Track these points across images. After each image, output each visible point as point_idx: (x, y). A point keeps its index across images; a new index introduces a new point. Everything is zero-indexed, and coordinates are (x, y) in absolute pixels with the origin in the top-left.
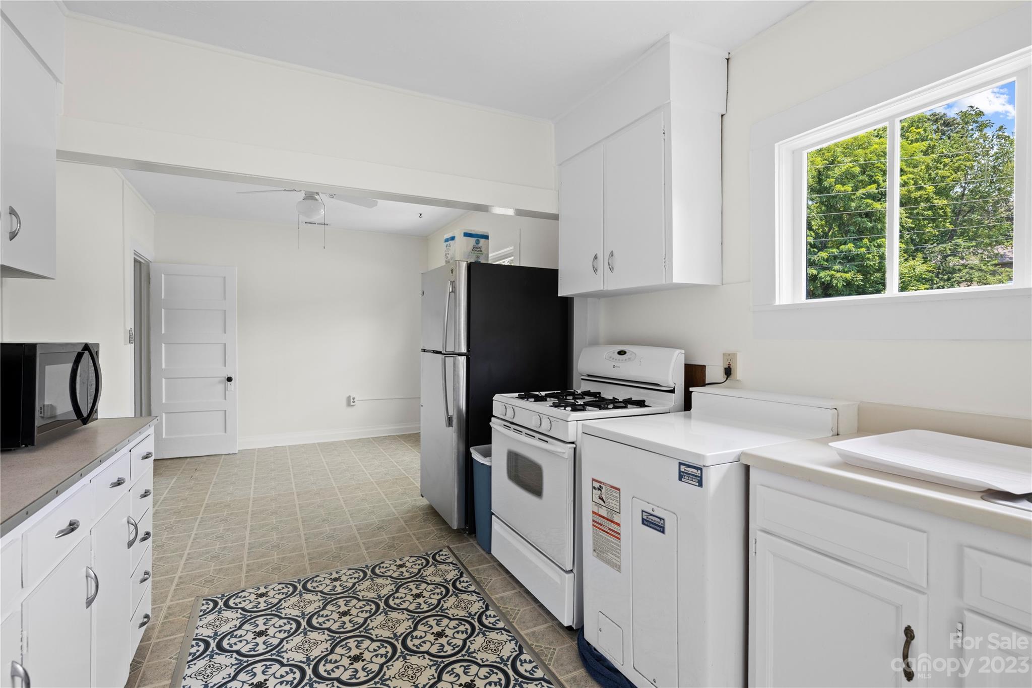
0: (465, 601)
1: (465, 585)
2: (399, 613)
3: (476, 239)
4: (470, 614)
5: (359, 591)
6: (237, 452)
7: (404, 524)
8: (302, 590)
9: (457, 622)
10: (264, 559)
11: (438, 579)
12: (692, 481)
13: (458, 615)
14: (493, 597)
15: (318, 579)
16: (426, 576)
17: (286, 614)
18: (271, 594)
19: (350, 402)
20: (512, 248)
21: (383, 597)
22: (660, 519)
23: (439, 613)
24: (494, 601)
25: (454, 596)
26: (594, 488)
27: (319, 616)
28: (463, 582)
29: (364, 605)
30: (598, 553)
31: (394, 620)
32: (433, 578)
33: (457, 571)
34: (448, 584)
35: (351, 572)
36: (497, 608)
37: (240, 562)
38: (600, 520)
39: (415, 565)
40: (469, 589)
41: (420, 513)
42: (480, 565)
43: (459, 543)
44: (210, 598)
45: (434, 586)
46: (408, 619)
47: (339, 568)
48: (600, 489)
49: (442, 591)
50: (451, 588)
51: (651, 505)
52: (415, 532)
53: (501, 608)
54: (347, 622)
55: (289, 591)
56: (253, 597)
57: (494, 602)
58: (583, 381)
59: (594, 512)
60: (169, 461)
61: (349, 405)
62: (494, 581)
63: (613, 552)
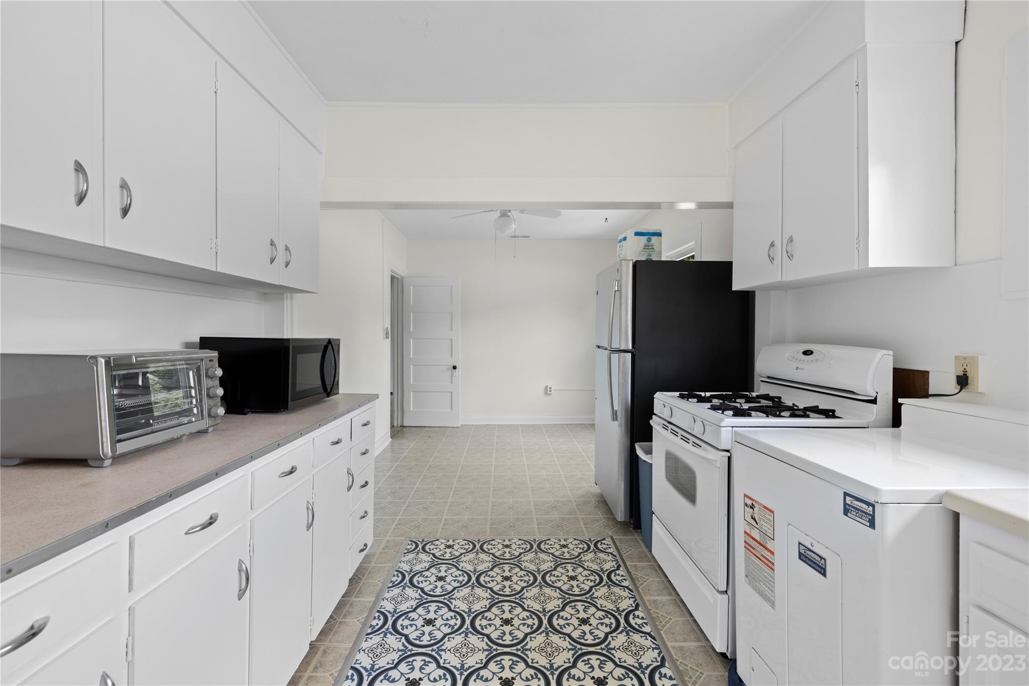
0: (616, 595)
1: (619, 578)
2: (552, 590)
3: (648, 237)
4: (618, 609)
5: (523, 561)
6: (460, 426)
7: (576, 508)
8: (479, 549)
9: (603, 613)
10: (457, 517)
11: (595, 567)
12: (861, 518)
13: (605, 607)
14: (645, 598)
15: (493, 542)
16: (584, 561)
17: (462, 567)
18: (456, 547)
19: (547, 391)
20: (693, 243)
21: (542, 572)
22: (821, 558)
23: (589, 600)
24: (646, 602)
25: (606, 587)
26: (746, 504)
27: (486, 575)
28: (619, 575)
29: (524, 575)
30: (750, 580)
31: (546, 595)
32: (590, 565)
33: (615, 562)
34: (604, 573)
35: (520, 542)
36: (647, 611)
37: (441, 516)
38: (752, 543)
39: (577, 548)
40: (623, 584)
41: (592, 499)
42: (639, 562)
43: (623, 536)
44: (414, 540)
45: (589, 572)
46: (559, 598)
47: (512, 537)
48: (752, 507)
49: (596, 580)
50: (605, 578)
51: (810, 538)
52: (584, 516)
53: (651, 612)
54: (507, 586)
55: (469, 548)
56: (443, 547)
57: (646, 604)
58: (762, 383)
59: (745, 532)
60: (414, 429)
61: (546, 393)
62: (651, 581)
63: (767, 584)
